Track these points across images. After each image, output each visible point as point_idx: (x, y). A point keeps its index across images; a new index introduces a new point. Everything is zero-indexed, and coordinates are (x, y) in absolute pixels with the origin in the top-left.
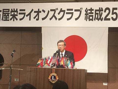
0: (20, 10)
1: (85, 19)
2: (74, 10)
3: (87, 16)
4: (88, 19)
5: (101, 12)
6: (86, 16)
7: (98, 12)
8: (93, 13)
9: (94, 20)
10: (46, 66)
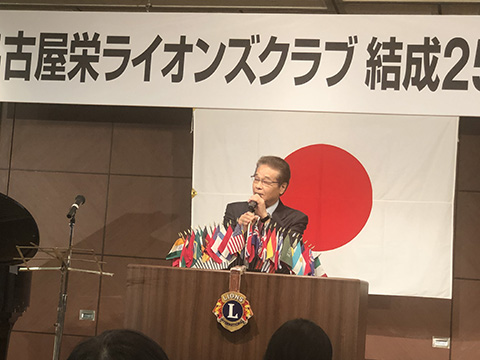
0: (111, 40)
1: (367, 83)
2: (322, 45)
4: (379, 81)
5: (431, 55)
6: (370, 69)
7: (421, 55)
8: (398, 58)
10: (205, 263)
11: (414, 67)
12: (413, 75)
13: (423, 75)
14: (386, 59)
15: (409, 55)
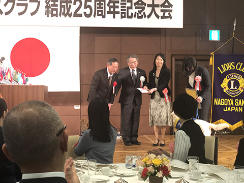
1: (46, 14)
2: (28, 0)
3: (48, 9)
4: (50, 14)
5: (69, 4)
7: (65, 4)
8: (57, 5)
9: (59, 16)
11: (63, 9)
12: (63, 11)
13: (66, 12)
14: (52, 5)
15: (61, 4)
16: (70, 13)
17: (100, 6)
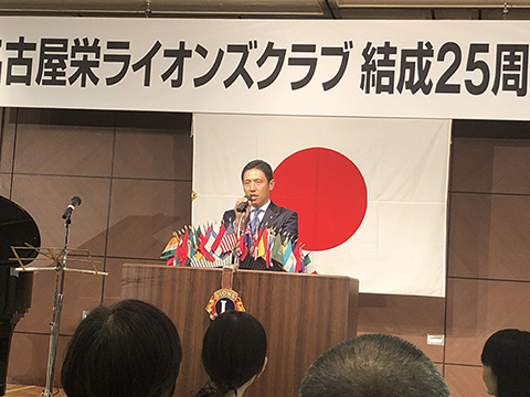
1: (362, 87)
3: (369, 74)
4: (373, 85)
5: (425, 59)
6: (365, 73)
9: (396, 90)
11: (408, 71)
12: (407, 78)
13: (416, 79)
14: (381, 63)
15: (403, 59)
16: (427, 82)
17: (512, 63)
